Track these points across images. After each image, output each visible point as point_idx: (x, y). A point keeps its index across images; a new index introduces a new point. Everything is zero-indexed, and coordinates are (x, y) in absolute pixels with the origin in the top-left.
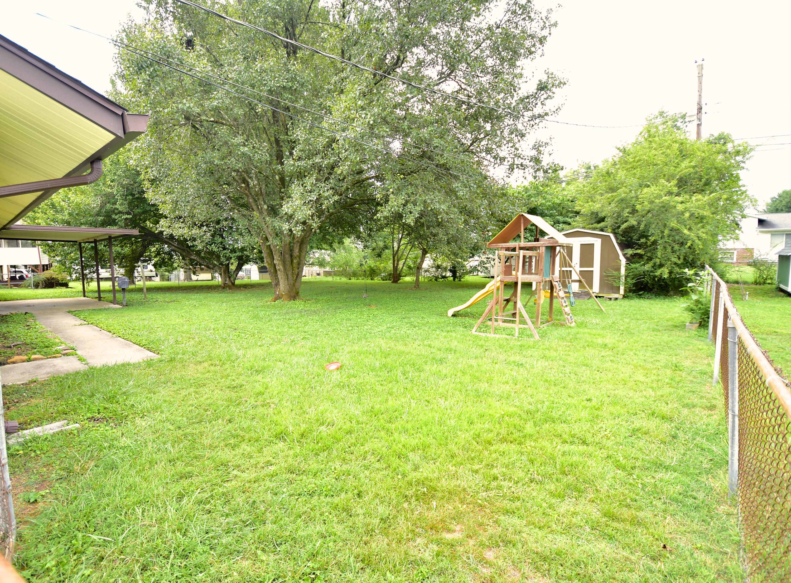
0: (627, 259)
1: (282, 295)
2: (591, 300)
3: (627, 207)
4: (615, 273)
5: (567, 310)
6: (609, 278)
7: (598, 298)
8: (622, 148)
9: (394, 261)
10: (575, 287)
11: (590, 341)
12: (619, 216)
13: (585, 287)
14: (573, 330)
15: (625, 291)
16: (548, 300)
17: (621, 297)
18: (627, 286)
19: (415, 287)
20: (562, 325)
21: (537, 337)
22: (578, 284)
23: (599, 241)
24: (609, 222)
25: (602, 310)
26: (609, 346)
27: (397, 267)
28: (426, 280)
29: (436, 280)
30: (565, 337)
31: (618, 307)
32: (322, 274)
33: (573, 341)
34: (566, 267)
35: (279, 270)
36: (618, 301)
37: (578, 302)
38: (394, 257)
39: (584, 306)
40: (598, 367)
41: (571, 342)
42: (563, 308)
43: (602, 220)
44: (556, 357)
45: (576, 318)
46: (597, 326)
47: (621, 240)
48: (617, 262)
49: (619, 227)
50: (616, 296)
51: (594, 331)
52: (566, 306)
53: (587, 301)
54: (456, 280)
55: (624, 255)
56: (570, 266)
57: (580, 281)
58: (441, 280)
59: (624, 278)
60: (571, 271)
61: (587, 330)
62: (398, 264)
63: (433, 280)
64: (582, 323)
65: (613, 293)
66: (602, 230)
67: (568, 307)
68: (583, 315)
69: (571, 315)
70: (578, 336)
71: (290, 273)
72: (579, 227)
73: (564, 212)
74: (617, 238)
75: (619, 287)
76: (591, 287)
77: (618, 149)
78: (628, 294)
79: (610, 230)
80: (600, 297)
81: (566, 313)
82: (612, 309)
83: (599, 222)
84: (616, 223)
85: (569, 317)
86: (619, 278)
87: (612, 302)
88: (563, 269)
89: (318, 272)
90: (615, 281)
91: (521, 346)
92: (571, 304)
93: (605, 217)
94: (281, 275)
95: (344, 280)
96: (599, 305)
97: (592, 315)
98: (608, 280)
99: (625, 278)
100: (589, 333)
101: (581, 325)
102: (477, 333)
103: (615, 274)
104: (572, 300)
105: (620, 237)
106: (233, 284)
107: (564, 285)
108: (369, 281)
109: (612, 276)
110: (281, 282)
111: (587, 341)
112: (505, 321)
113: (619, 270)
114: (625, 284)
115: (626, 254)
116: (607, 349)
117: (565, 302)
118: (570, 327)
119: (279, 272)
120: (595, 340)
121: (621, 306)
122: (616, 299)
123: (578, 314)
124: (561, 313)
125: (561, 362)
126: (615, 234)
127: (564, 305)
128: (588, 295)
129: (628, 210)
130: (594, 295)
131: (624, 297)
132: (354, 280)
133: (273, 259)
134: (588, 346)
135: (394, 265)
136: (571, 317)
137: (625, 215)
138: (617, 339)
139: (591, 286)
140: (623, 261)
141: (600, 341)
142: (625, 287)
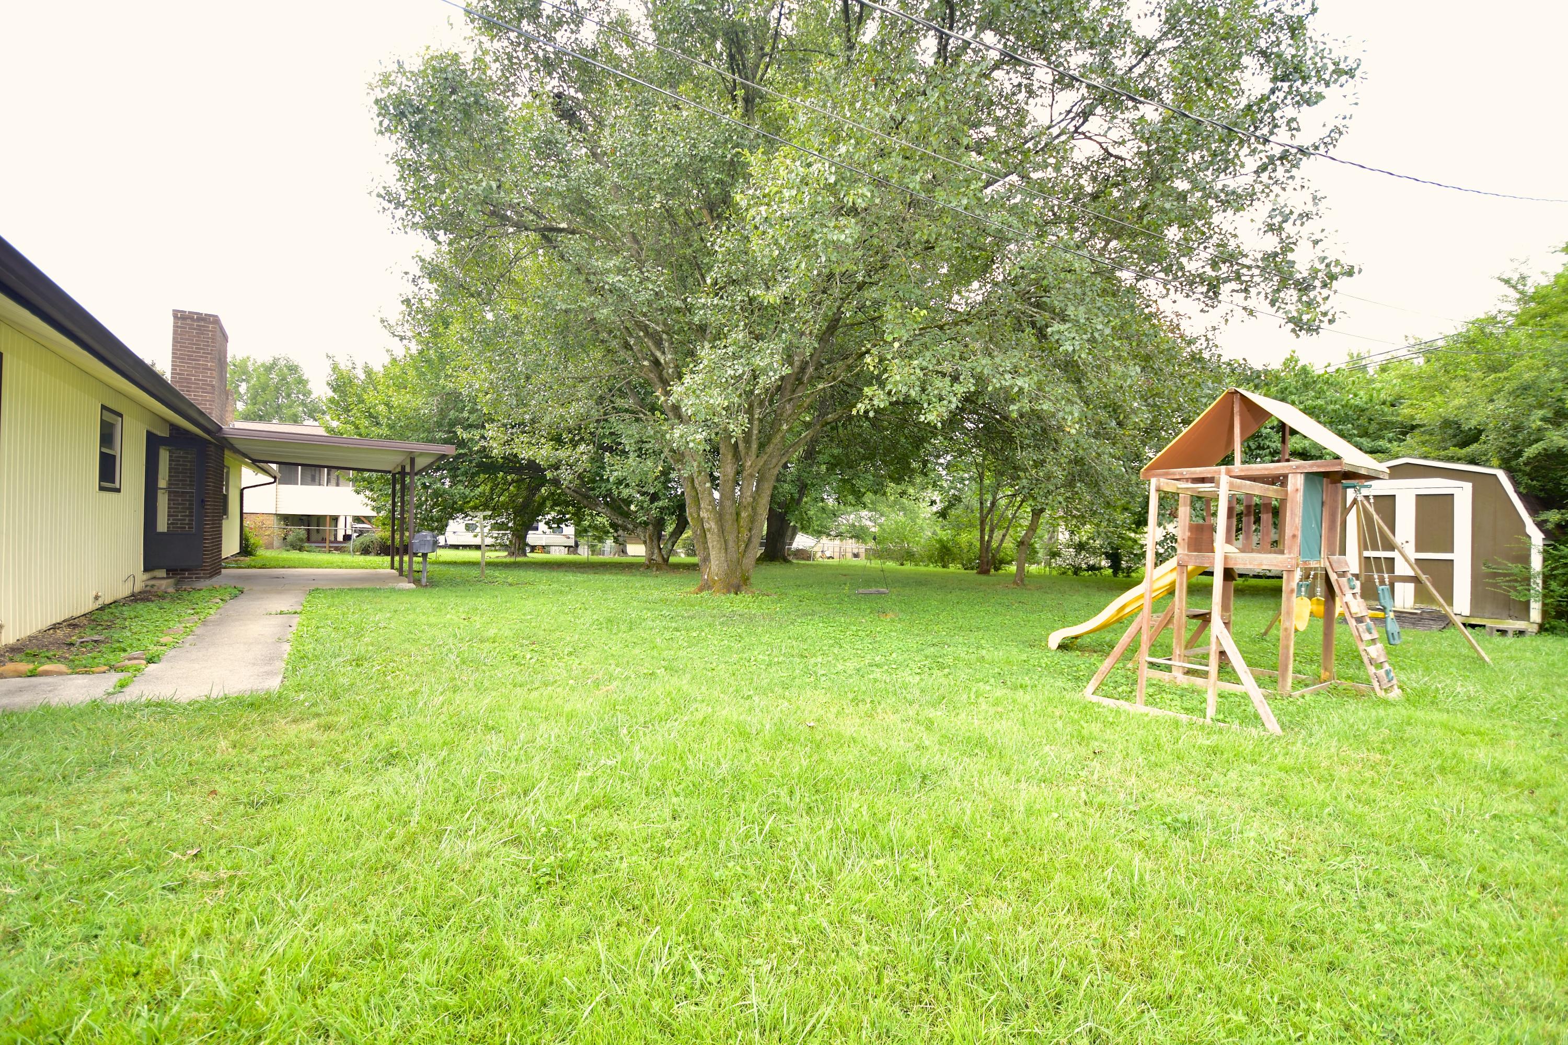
0: (1548, 534)
1: (714, 582)
2: (1448, 633)
3: (1541, 406)
4: (1515, 568)
5: (1375, 651)
6: (1499, 579)
7: (1470, 629)
8: (1515, 277)
9: (982, 531)
10: (1405, 598)
11: (1448, 752)
12: (1518, 428)
13: (1432, 600)
14: (1391, 711)
15: (1545, 613)
16: (1321, 623)
17: (1535, 628)
18: (1548, 601)
19: (1015, 582)
20: (1360, 695)
21: (1273, 727)
22: (1411, 587)
23: (1468, 486)
24: (1491, 442)
25: (1482, 659)
26: (1520, 778)
27: (989, 542)
28: (1054, 573)
29: (1075, 573)
30: (1365, 735)
31: (1528, 654)
32: (863, 555)
33: (1389, 747)
34: (1375, 548)
35: (709, 530)
36: (1526, 639)
37: (1409, 635)
38: (982, 523)
39: (1428, 647)
40: (1483, 869)
41: (1383, 751)
42: (1361, 647)
43: (1474, 436)
44: (1324, 805)
45: (1403, 677)
46: (1470, 706)
47: (1527, 486)
48: (1519, 541)
49: (1519, 454)
50: (1520, 625)
51: (1461, 721)
52: (1373, 641)
53: (1438, 634)
54: (1120, 575)
55: (1540, 525)
56: (1391, 547)
57: (1415, 580)
58: (1086, 574)
59: (1539, 581)
60: (1391, 560)
61: (1436, 716)
62: (991, 537)
63: (1070, 572)
64: (1422, 694)
65: (1510, 617)
66: (1473, 462)
67: (1379, 645)
68: (1427, 670)
69: (1387, 666)
70: (1409, 732)
71: (731, 538)
72: (1410, 456)
73: (1373, 428)
74: (1516, 484)
75: (1527, 604)
76: (1449, 599)
77: (1507, 282)
78: (1554, 623)
79: (1495, 462)
80: (1473, 626)
81: (1371, 661)
82: (1512, 658)
83: (1464, 444)
84: (1513, 445)
85: (1382, 672)
86: (1527, 580)
87: (1509, 640)
88: (1366, 554)
89: (856, 551)
90: (1515, 588)
91: (1215, 751)
92: (1390, 638)
93: (1480, 432)
94: (713, 541)
95: (891, 565)
96: (1473, 647)
97: (1453, 670)
98: (1495, 585)
99: (1544, 582)
100: (1444, 726)
101: (1415, 698)
102: (1095, 699)
103: (1516, 571)
104: (1393, 626)
105: (1526, 480)
106: (666, 561)
107: (1369, 593)
108: (939, 569)
109: (1505, 575)
110: (713, 554)
111: (1439, 753)
112: (1189, 672)
113: (1525, 559)
114: (1545, 596)
115: (1546, 521)
116: (1512, 791)
117: (1369, 631)
118: (1386, 703)
119: (709, 536)
120: (1465, 752)
121: (1537, 650)
122: (1521, 633)
123: (1411, 667)
124: (1356, 658)
125: (1339, 829)
126: (1511, 472)
127: (1367, 637)
128: (1445, 621)
129: (1541, 413)
130: (1458, 621)
131: (1542, 629)
132: (909, 567)
133: (699, 508)
134: (1442, 770)
135: (982, 537)
136: (1387, 673)
137: (1534, 426)
138: (1545, 752)
139: (1449, 597)
140: (1537, 538)
141: (1482, 755)
142: (1544, 605)
